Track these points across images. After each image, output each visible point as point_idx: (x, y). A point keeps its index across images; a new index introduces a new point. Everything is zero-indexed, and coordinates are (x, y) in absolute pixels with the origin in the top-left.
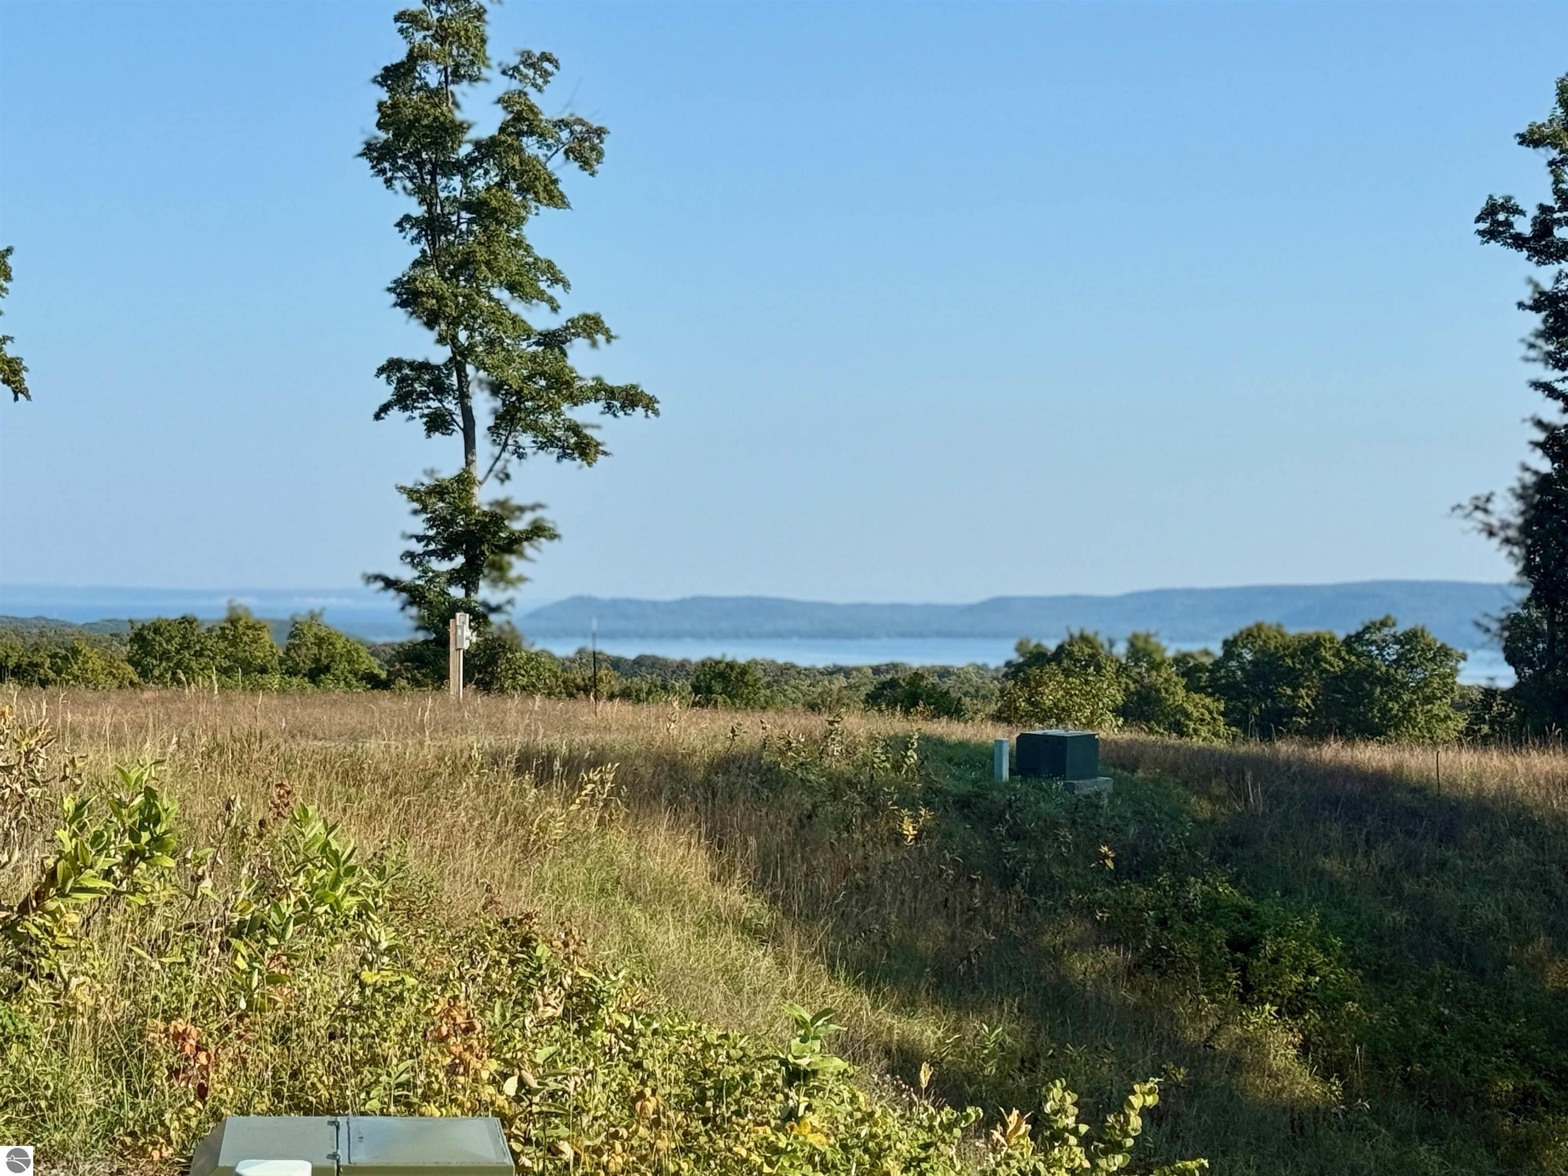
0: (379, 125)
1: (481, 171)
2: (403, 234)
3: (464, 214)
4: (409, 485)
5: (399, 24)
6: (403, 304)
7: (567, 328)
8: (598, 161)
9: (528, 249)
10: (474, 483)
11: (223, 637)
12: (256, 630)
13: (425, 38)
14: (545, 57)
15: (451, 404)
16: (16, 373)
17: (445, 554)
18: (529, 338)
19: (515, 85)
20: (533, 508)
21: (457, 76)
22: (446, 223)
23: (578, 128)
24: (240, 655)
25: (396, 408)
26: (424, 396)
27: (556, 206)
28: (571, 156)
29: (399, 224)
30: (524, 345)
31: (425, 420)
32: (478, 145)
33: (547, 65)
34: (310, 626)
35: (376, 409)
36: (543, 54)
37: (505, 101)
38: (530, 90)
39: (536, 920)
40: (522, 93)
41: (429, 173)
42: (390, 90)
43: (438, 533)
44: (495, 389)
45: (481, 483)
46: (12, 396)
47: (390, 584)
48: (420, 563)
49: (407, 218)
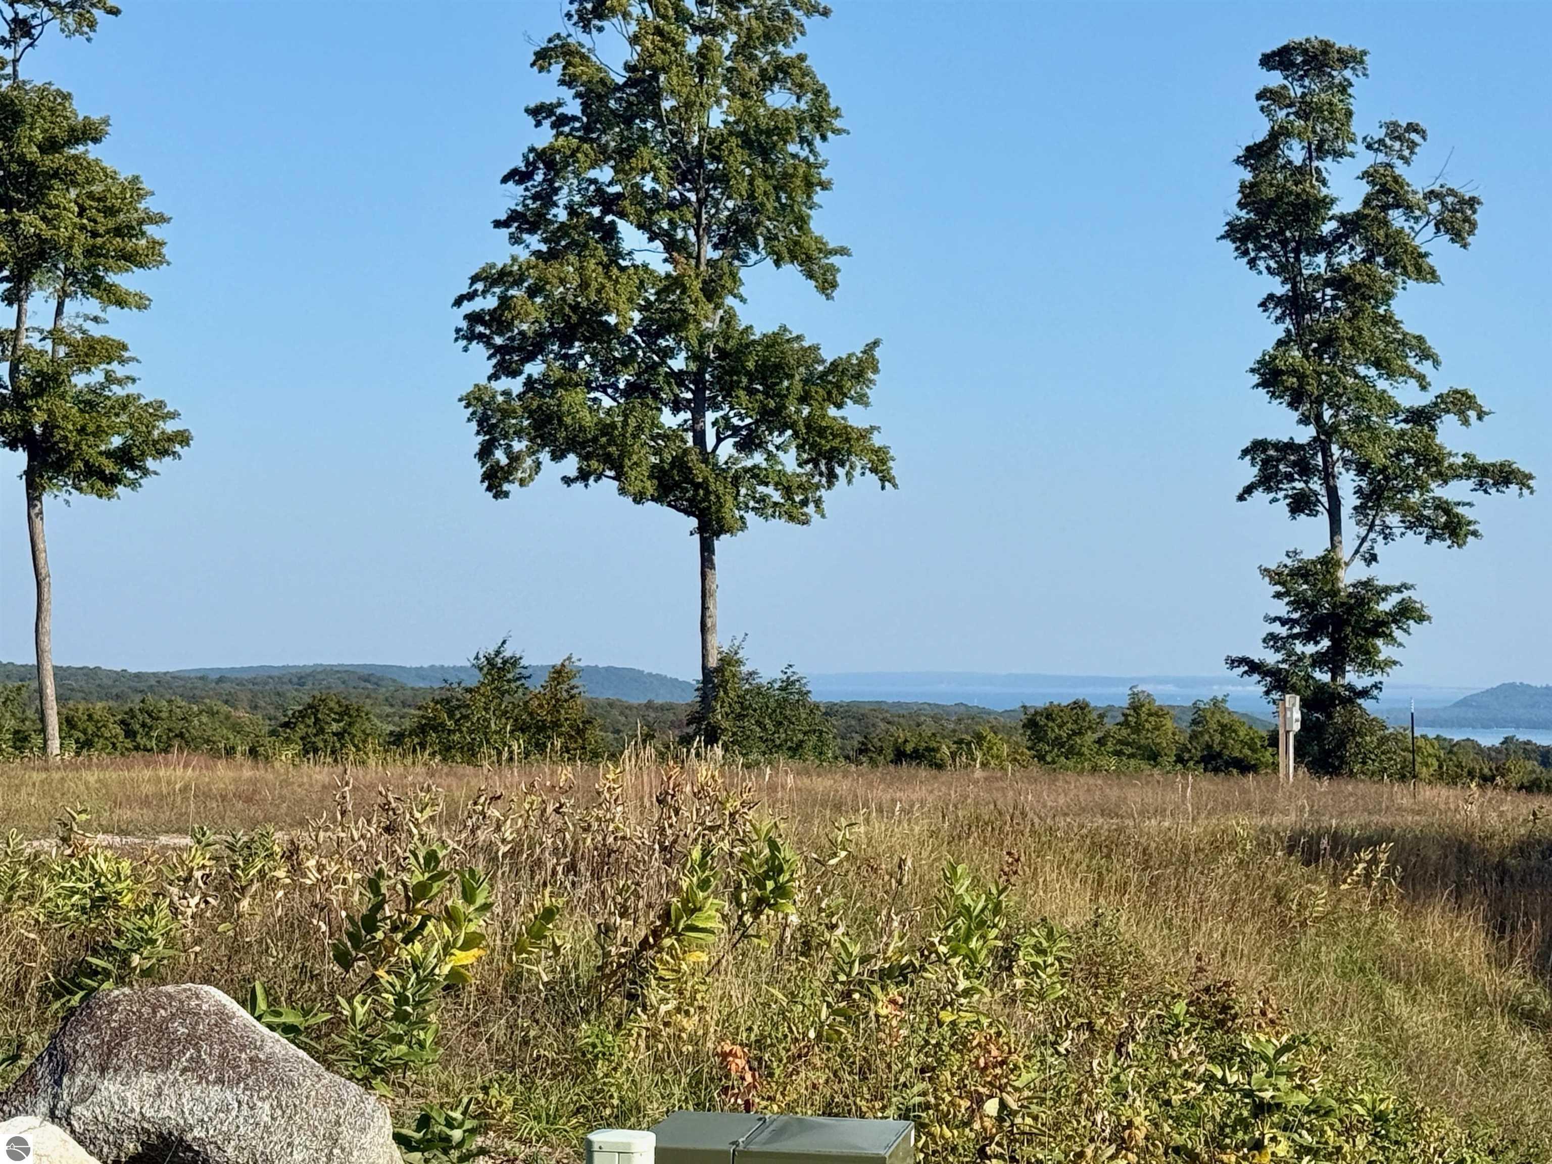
0: (1241, 205)
1: (1346, 247)
2: (1267, 314)
3: (1329, 291)
4: (1273, 567)
5: (1262, 102)
6: (1264, 384)
7: (1436, 404)
8: (1471, 233)
9: (1396, 325)
10: (1339, 566)
11: (1126, 724)
12: (1159, 716)
13: (1288, 115)
14: (1412, 128)
15: (1316, 485)
16: (883, 462)
17: (1309, 637)
18: (1396, 415)
19: (1381, 158)
20: (1399, 590)
21: (1320, 150)
22: (1310, 301)
23: (1450, 200)
24: (1142, 742)
25: (1260, 489)
26: (1290, 478)
27: (1425, 280)
28: (1442, 229)
29: (1263, 304)
30: (1392, 422)
31: (1288, 501)
32: (1342, 220)
33: (1414, 136)
34: (1213, 713)
35: (1240, 490)
36: (1409, 124)
37: (1368, 175)
38: (1398, 163)
39: (1233, 988)
40: (1388, 165)
41: (1293, 250)
42: (1254, 169)
43: (1302, 616)
44: (1362, 468)
45: (1347, 564)
46: (879, 483)
47: (1254, 667)
48: (1283, 647)
49: (1271, 297)
